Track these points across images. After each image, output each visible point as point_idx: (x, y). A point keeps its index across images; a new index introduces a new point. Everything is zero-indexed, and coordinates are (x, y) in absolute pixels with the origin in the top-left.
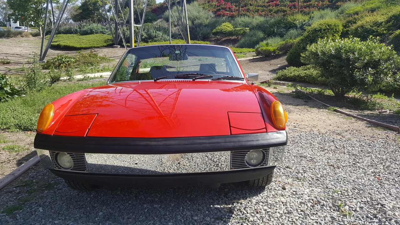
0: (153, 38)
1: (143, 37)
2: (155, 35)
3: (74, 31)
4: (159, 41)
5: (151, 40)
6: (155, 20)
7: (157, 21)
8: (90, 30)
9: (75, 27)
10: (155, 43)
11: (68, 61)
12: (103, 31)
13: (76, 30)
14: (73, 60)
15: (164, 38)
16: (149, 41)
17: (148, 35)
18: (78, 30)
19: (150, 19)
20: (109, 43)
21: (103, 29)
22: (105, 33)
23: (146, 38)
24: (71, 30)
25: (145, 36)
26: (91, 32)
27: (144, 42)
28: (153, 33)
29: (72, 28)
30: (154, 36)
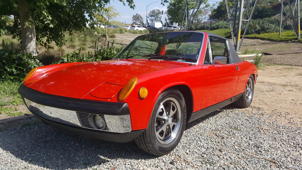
0: (266, 30)
1: (257, 30)
2: (268, 28)
3: (206, 28)
4: (270, 32)
5: (263, 32)
6: (274, 15)
7: (275, 15)
8: (216, 26)
9: (207, 25)
10: (266, 34)
11: (193, 49)
12: (226, 27)
13: (208, 27)
14: (195, 48)
15: (276, 29)
16: (261, 32)
17: (261, 27)
18: (209, 26)
19: (269, 14)
20: (227, 35)
21: (226, 25)
22: (227, 28)
23: (259, 30)
24: (204, 27)
25: (258, 28)
26: (218, 28)
27: (257, 34)
28: (266, 25)
29: (205, 26)
30: (266, 29)
